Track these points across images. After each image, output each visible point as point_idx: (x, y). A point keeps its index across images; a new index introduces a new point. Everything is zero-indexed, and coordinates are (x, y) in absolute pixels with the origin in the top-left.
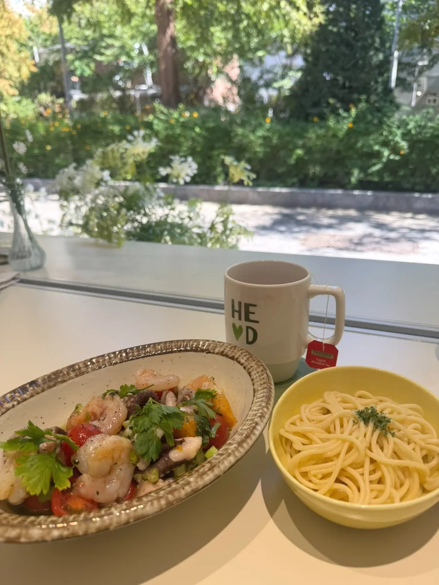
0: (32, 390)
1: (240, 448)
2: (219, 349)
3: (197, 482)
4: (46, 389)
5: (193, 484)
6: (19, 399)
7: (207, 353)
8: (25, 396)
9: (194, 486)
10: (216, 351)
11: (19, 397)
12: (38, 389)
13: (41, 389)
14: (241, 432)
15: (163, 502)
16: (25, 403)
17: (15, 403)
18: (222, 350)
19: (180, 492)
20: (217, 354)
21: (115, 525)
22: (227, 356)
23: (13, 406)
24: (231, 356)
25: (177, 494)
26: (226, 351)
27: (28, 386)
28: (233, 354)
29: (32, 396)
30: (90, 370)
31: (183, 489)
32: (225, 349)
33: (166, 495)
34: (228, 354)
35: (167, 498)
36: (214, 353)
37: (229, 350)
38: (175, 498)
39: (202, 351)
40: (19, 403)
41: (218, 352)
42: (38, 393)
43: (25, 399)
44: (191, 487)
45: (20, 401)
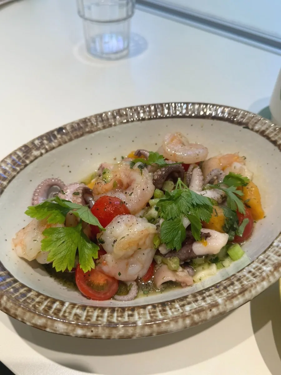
0: (60, 138)
1: (275, 273)
2: (260, 126)
3: (225, 305)
4: (73, 138)
5: (220, 307)
6: (47, 147)
7: (244, 127)
8: (53, 144)
9: (221, 309)
10: (256, 128)
11: (47, 144)
12: (66, 138)
13: (69, 138)
14: (277, 249)
15: (188, 321)
16: (54, 151)
17: (43, 151)
18: (263, 128)
19: (206, 313)
20: (257, 132)
21: (137, 335)
22: (268, 138)
23: (42, 154)
24: (273, 139)
25: (203, 315)
26: (267, 132)
27: (56, 133)
28: (276, 138)
29: (60, 145)
30: (117, 123)
31: (211, 310)
32: (267, 129)
33: (192, 315)
34: (271, 136)
35: (192, 318)
36: (252, 130)
37: (272, 132)
38: (200, 319)
39: (239, 123)
40: (47, 151)
41: (258, 130)
42: (66, 142)
43: (53, 148)
44: (218, 309)
45: (48, 149)
